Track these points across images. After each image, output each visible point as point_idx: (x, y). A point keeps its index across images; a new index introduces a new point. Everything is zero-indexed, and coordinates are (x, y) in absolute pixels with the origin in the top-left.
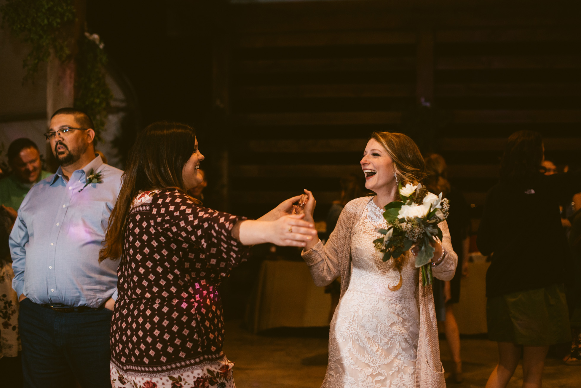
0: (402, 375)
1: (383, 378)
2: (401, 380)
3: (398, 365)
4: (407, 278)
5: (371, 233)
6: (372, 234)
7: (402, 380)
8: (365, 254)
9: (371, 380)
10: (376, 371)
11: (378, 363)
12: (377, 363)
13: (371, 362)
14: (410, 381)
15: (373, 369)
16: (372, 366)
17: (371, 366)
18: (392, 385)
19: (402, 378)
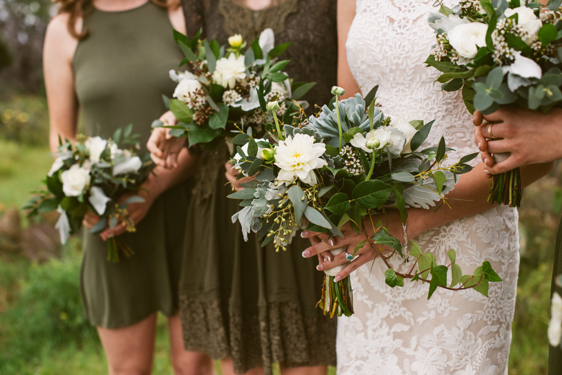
0: (443, 331)
1: (406, 328)
2: (438, 341)
3: (436, 307)
4: (455, 100)
5: (375, 11)
6: (377, 13)
7: (441, 340)
8: (360, 56)
9: (387, 329)
10: (396, 312)
11: (401, 295)
12: (399, 296)
13: (390, 292)
14: (459, 345)
15: (392, 306)
16: (390, 301)
17: (388, 300)
18: (419, 348)
19: (441, 338)
